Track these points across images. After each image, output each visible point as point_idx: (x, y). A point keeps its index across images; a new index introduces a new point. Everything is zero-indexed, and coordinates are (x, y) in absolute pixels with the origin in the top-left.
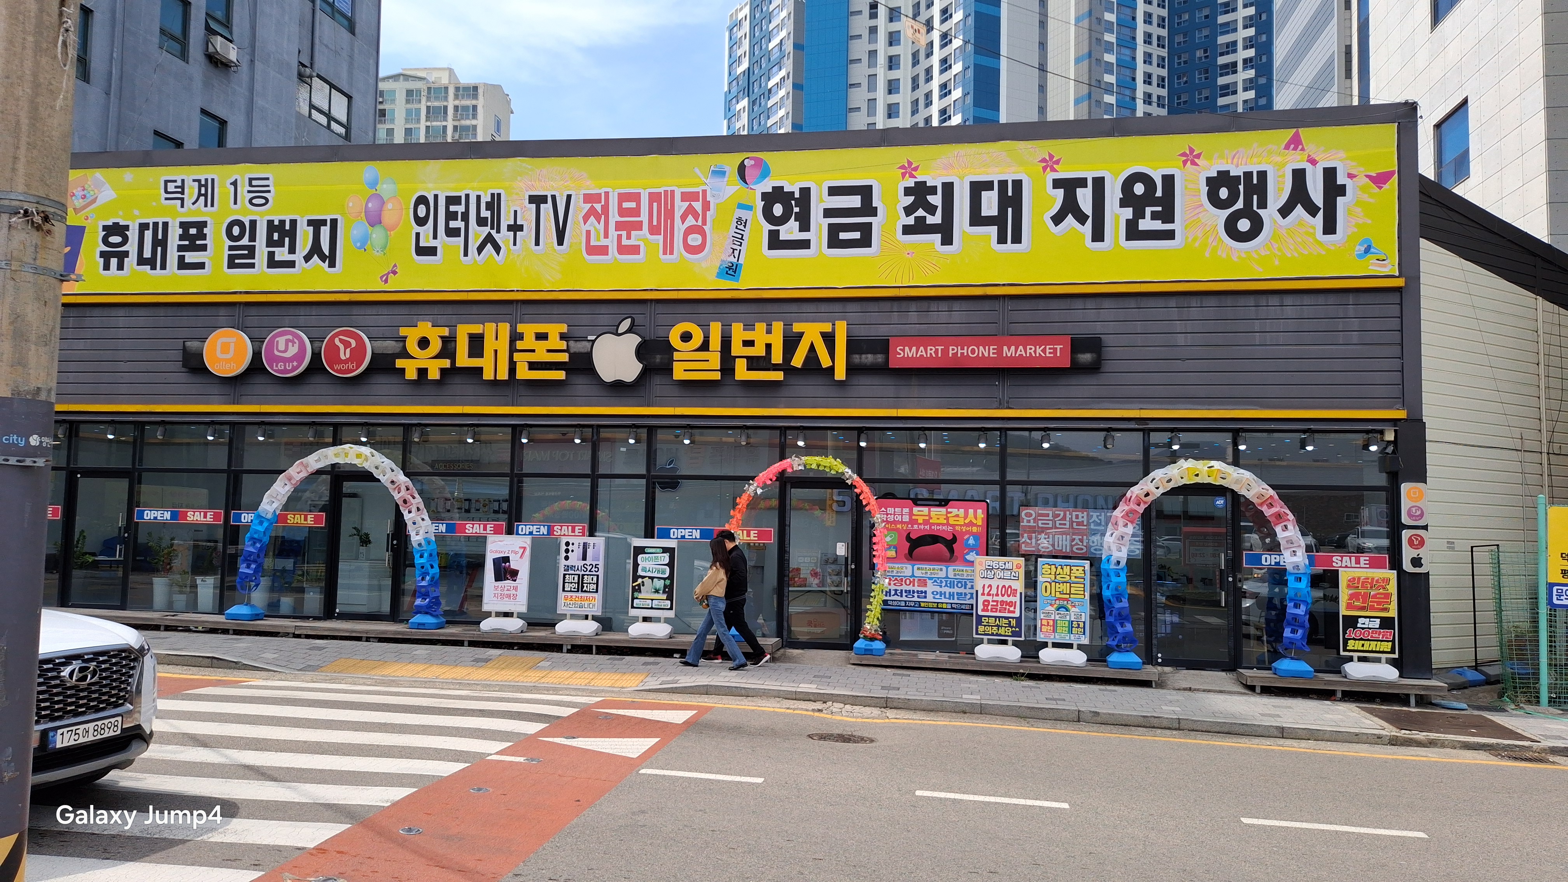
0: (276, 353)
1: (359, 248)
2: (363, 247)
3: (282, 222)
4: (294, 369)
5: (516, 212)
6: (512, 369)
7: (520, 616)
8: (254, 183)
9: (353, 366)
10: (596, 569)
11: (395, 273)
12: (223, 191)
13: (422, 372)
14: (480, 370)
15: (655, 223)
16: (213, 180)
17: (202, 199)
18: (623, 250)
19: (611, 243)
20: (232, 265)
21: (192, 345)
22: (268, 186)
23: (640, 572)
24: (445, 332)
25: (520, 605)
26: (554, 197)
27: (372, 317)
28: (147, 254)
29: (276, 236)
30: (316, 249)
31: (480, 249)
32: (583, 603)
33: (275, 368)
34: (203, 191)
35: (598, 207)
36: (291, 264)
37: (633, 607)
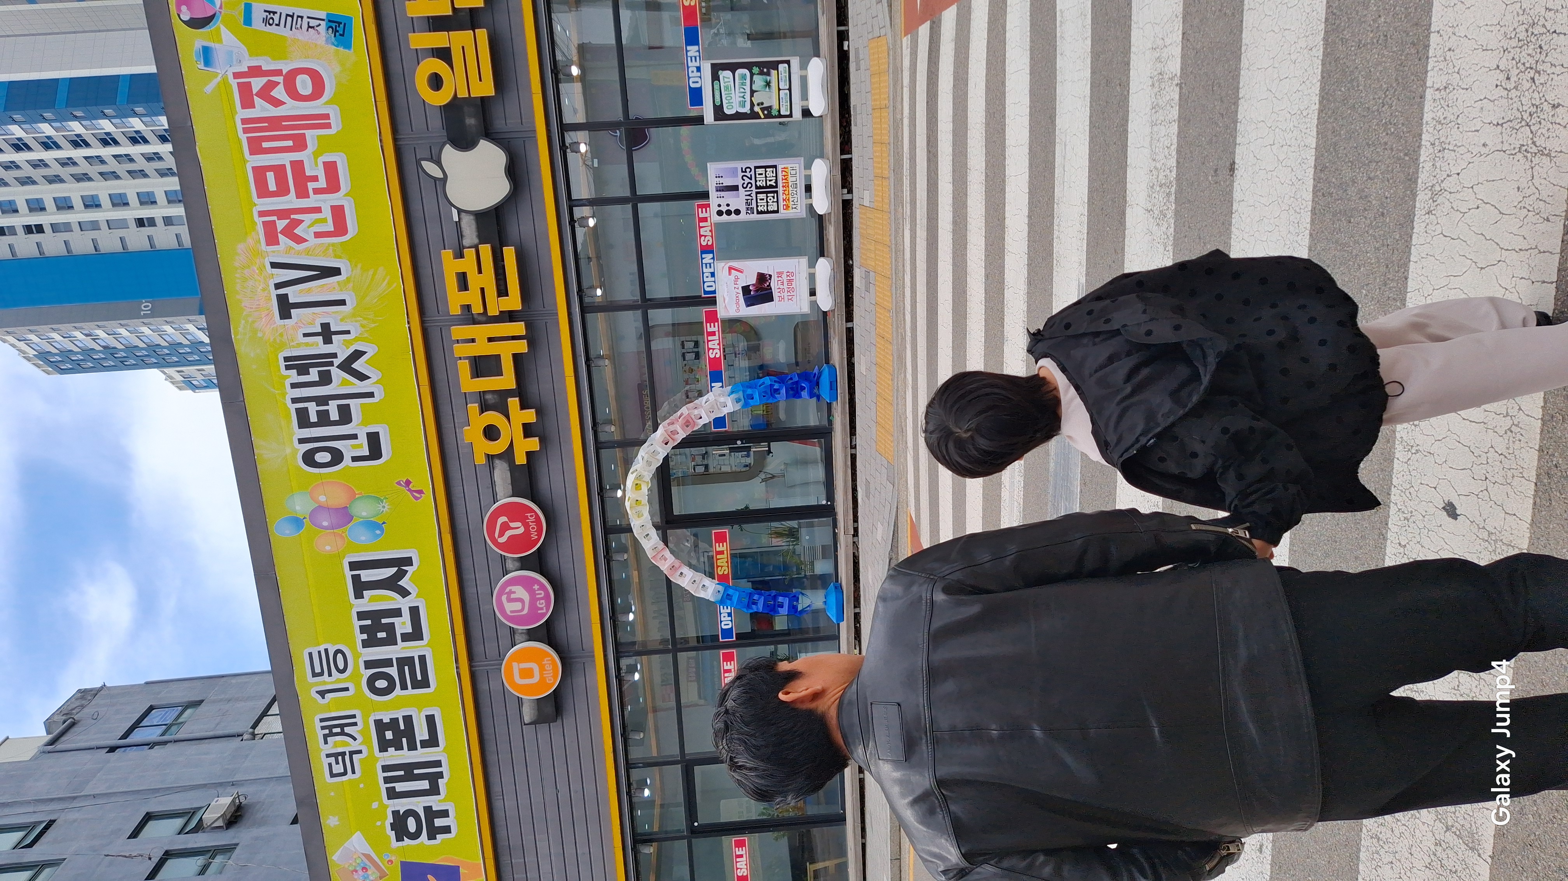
0: (525, 612)
1: (382, 530)
2: (379, 526)
3: (363, 629)
4: (543, 587)
5: (305, 335)
6: (510, 316)
7: (812, 264)
8: (318, 670)
9: (531, 516)
10: (748, 170)
11: (408, 483)
12: (333, 706)
13: (528, 431)
14: (516, 357)
15: (290, 143)
16: (322, 720)
17: (347, 730)
18: (333, 186)
19: (326, 202)
20: (424, 683)
21: (528, 714)
22: (319, 652)
23: (747, 109)
24: (474, 407)
25: (798, 265)
26: (278, 286)
27: (468, 505)
28: (425, 785)
29: (382, 635)
30: (391, 584)
31: (362, 377)
32: (790, 185)
33: (544, 611)
34: (338, 730)
35: (281, 224)
36: (414, 612)
37: (791, 116)
